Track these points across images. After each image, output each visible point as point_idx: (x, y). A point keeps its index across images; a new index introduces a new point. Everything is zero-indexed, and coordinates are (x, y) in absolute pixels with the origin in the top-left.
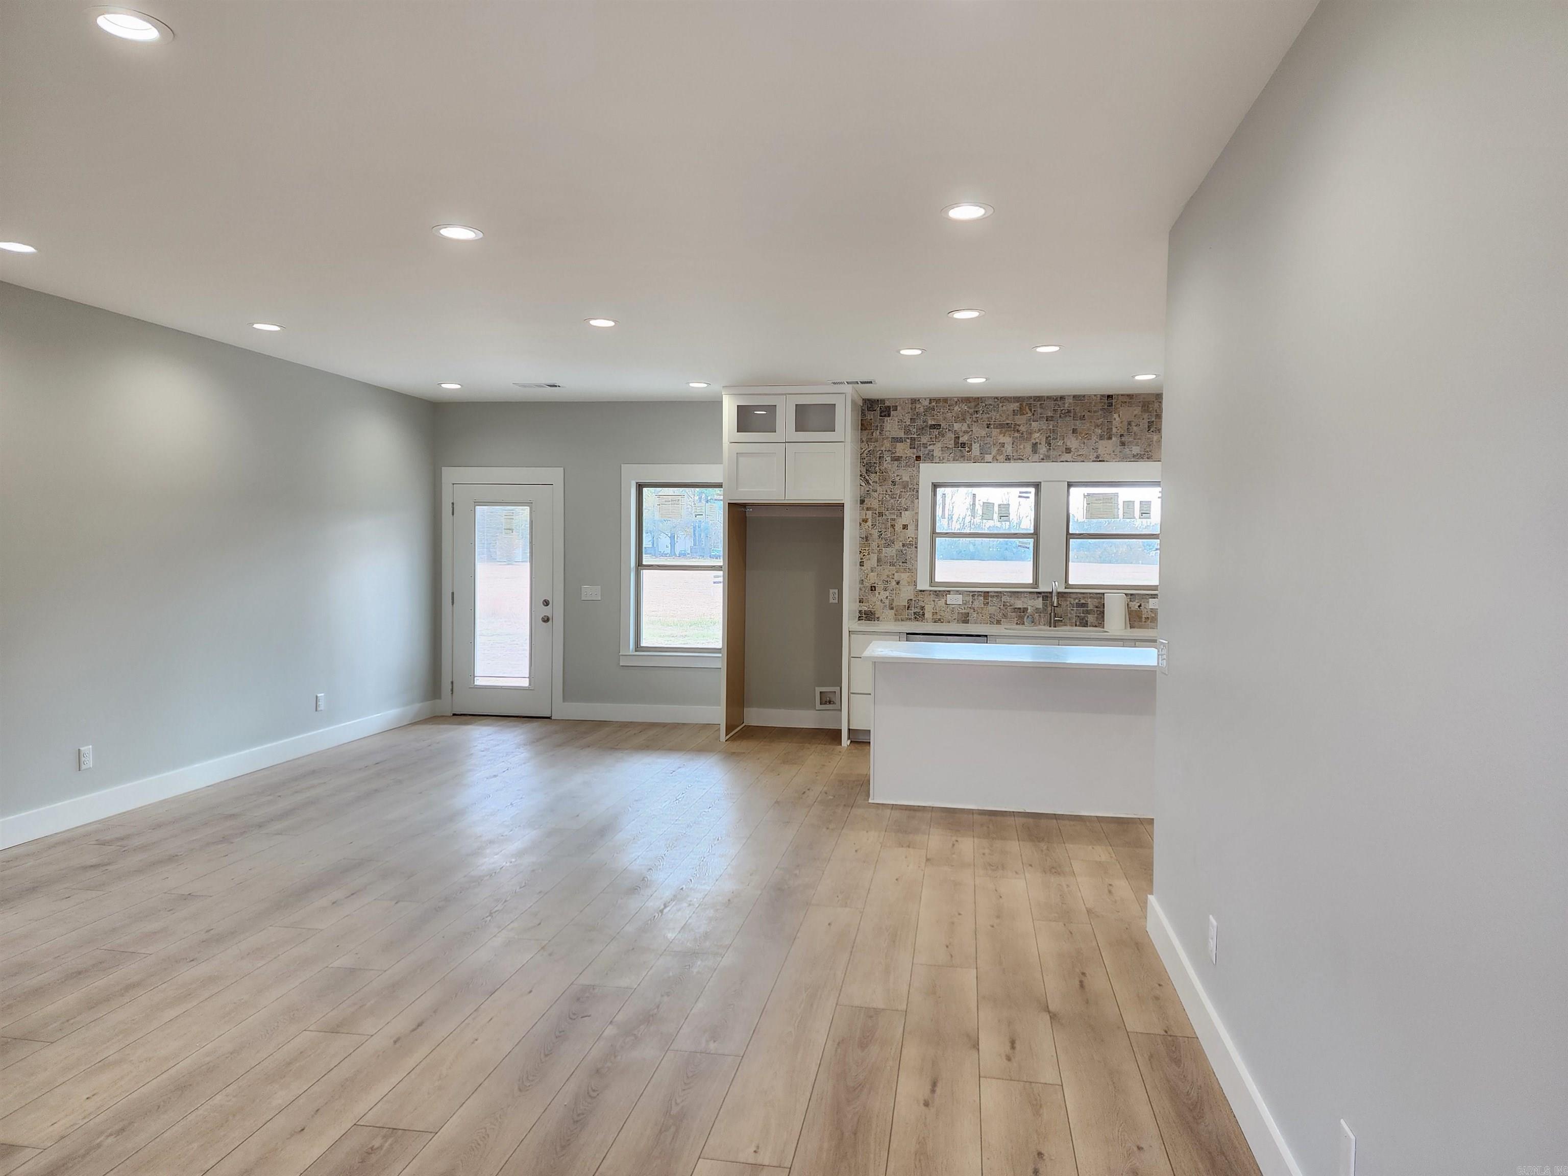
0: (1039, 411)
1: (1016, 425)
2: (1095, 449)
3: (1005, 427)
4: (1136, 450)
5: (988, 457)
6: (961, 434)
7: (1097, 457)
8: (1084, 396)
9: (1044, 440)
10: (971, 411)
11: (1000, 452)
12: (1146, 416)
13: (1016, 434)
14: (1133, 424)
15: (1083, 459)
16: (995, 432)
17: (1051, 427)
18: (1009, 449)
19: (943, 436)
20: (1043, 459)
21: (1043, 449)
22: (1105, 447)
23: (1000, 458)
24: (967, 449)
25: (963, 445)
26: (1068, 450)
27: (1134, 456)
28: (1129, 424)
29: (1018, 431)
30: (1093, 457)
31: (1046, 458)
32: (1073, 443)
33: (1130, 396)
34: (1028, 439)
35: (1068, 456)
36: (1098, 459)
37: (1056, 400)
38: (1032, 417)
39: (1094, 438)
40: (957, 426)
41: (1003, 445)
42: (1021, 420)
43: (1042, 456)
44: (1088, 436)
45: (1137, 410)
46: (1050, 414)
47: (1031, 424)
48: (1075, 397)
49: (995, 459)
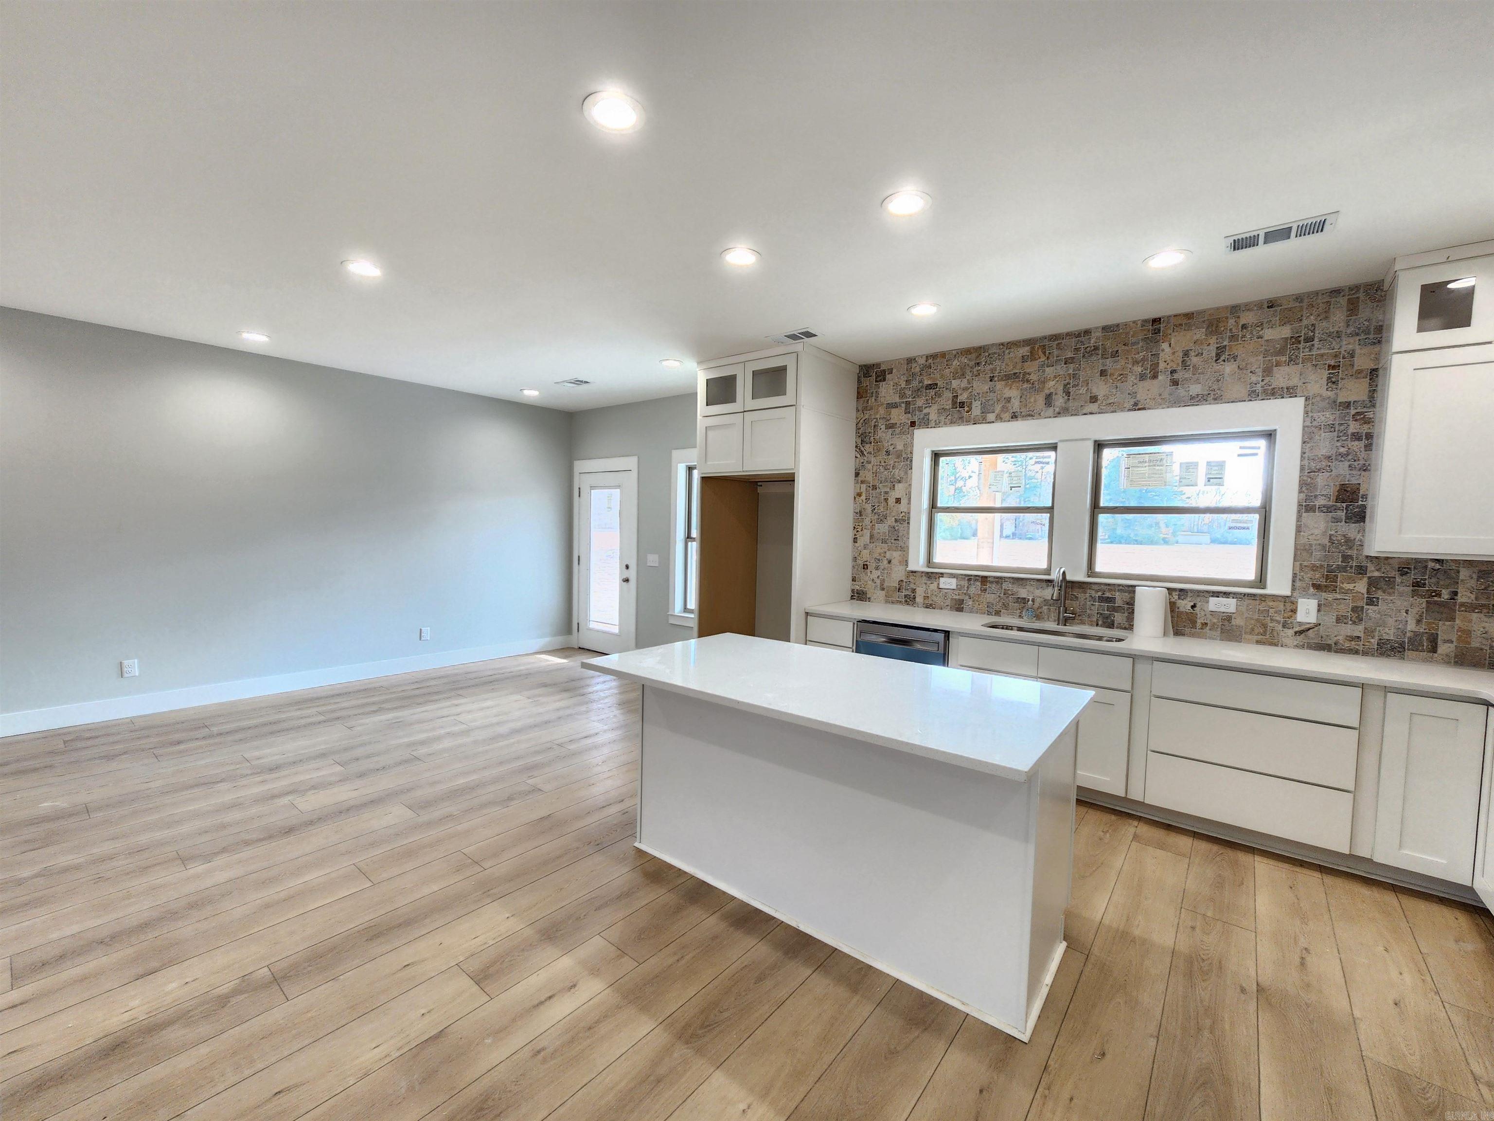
0: (1056, 352)
1: (1025, 374)
2: (1133, 394)
3: (1011, 378)
4: (1196, 389)
5: (991, 417)
6: (959, 392)
7: (1136, 404)
8: (1118, 325)
9: (1062, 388)
10: (972, 363)
11: (1004, 409)
12: (1213, 340)
13: (1025, 385)
14: (1192, 354)
15: (1114, 407)
16: (999, 385)
17: (1071, 371)
18: (1016, 405)
19: (940, 396)
20: (1059, 413)
21: (1059, 401)
22: (1147, 389)
23: (1007, 416)
24: (966, 409)
25: (962, 405)
26: (1094, 399)
27: (1192, 398)
28: (1186, 354)
29: (1028, 381)
30: (1128, 405)
31: (1064, 412)
32: (1101, 388)
33: (1189, 316)
34: (1040, 390)
35: (1094, 407)
36: (1137, 407)
37: (1079, 335)
38: (1046, 362)
39: (1132, 379)
40: (955, 384)
41: (1009, 400)
42: (1031, 367)
43: (1057, 410)
44: (1123, 378)
45: (1199, 334)
46: (1070, 355)
47: (1044, 371)
48: (1105, 329)
49: (999, 418)
